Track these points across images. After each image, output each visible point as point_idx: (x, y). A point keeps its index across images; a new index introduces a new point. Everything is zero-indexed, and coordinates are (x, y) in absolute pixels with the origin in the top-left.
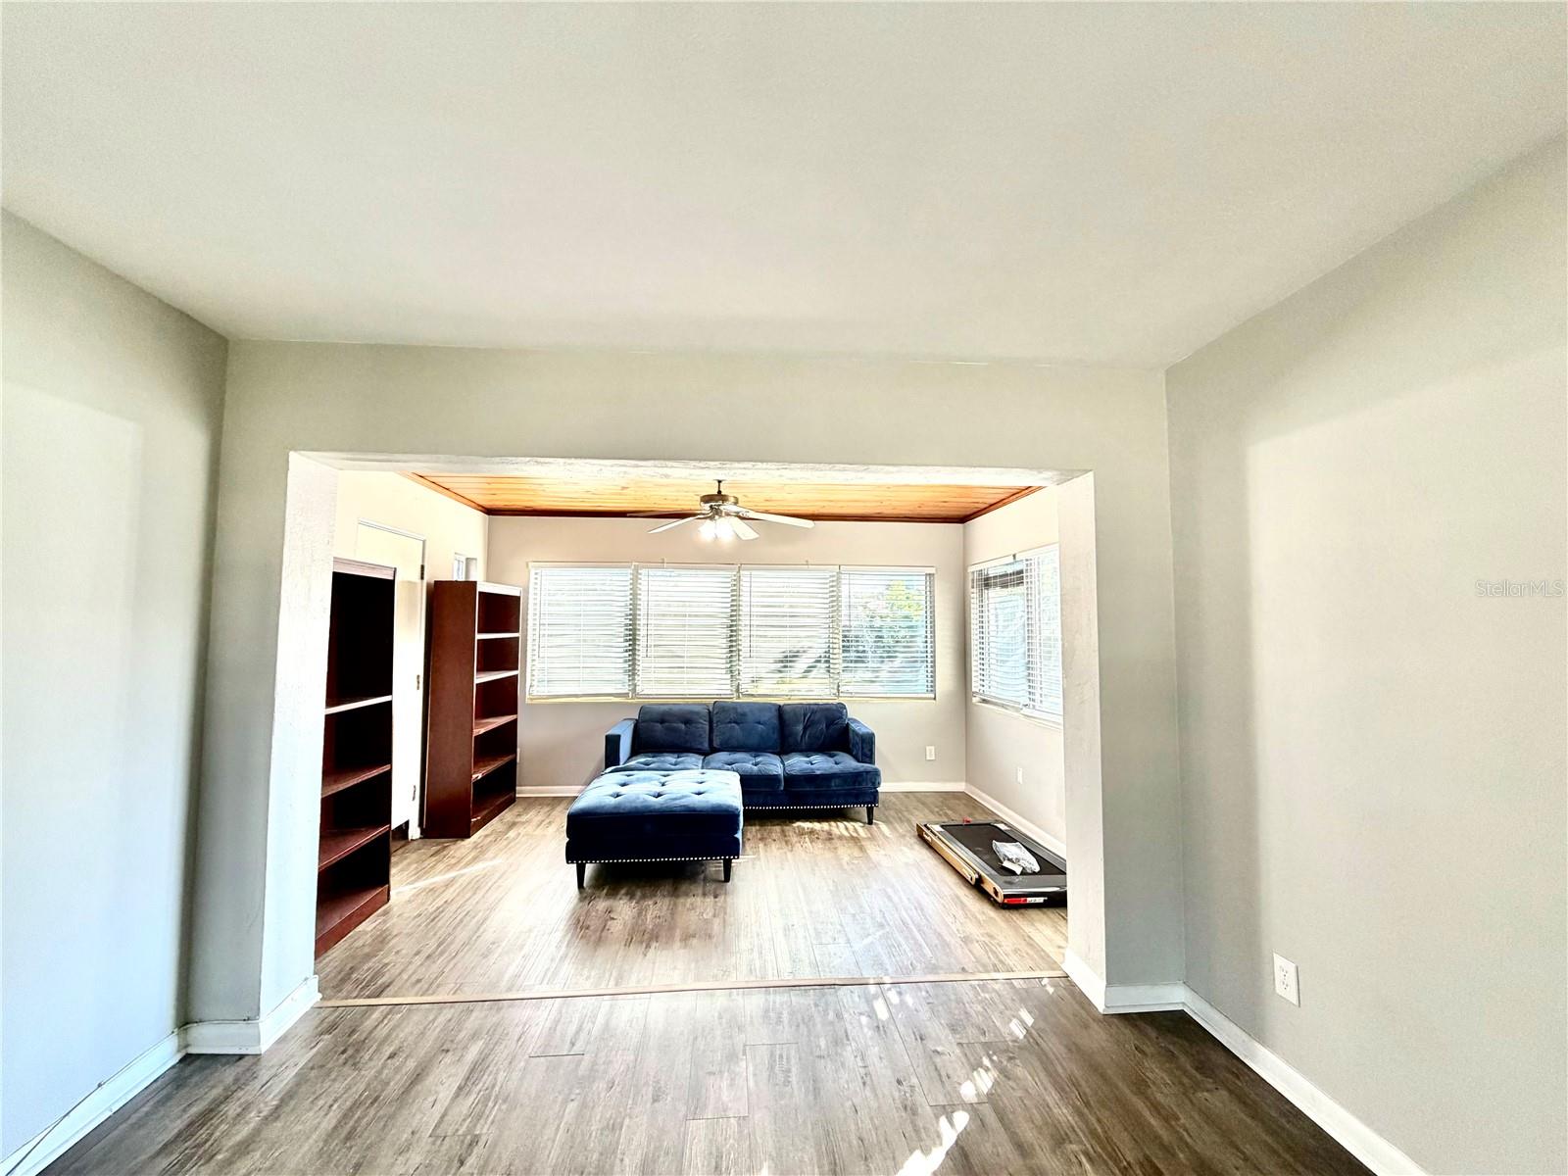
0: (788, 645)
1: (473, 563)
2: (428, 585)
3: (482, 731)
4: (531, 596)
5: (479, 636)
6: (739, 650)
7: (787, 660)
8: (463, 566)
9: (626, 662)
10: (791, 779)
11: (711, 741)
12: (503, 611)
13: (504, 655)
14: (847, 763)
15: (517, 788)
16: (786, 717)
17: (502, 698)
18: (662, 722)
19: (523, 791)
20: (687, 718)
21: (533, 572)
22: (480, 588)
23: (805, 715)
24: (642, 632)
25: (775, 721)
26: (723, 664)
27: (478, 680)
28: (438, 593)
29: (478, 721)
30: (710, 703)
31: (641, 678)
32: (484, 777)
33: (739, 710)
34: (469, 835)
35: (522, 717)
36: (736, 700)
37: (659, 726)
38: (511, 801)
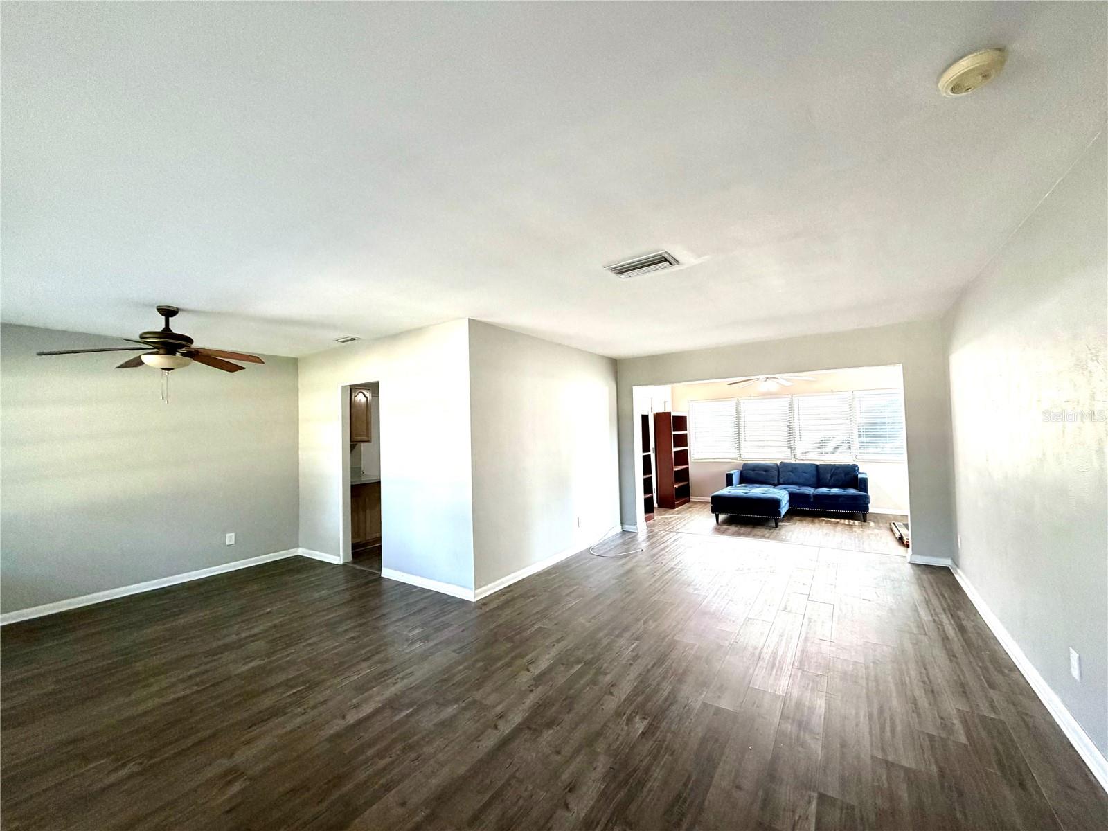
0: (825, 434)
1: (667, 404)
2: (654, 415)
3: (676, 469)
4: (691, 416)
5: (673, 433)
6: (795, 437)
7: (824, 442)
9: (735, 443)
10: (817, 497)
11: (778, 480)
12: (681, 422)
13: (682, 440)
14: (852, 491)
15: (691, 497)
16: (821, 471)
17: (682, 458)
18: (754, 470)
19: (693, 498)
20: (766, 469)
22: (673, 414)
23: (832, 469)
24: (743, 430)
25: (815, 472)
26: (786, 444)
27: (674, 449)
28: (658, 417)
29: (675, 465)
30: (778, 463)
31: (743, 450)
32: (679, 487)
33: (794, 466)
34: (674, 508)
35: (690, 466)
36: (793, 462)
37: (752, 472)
38: (688, 501)
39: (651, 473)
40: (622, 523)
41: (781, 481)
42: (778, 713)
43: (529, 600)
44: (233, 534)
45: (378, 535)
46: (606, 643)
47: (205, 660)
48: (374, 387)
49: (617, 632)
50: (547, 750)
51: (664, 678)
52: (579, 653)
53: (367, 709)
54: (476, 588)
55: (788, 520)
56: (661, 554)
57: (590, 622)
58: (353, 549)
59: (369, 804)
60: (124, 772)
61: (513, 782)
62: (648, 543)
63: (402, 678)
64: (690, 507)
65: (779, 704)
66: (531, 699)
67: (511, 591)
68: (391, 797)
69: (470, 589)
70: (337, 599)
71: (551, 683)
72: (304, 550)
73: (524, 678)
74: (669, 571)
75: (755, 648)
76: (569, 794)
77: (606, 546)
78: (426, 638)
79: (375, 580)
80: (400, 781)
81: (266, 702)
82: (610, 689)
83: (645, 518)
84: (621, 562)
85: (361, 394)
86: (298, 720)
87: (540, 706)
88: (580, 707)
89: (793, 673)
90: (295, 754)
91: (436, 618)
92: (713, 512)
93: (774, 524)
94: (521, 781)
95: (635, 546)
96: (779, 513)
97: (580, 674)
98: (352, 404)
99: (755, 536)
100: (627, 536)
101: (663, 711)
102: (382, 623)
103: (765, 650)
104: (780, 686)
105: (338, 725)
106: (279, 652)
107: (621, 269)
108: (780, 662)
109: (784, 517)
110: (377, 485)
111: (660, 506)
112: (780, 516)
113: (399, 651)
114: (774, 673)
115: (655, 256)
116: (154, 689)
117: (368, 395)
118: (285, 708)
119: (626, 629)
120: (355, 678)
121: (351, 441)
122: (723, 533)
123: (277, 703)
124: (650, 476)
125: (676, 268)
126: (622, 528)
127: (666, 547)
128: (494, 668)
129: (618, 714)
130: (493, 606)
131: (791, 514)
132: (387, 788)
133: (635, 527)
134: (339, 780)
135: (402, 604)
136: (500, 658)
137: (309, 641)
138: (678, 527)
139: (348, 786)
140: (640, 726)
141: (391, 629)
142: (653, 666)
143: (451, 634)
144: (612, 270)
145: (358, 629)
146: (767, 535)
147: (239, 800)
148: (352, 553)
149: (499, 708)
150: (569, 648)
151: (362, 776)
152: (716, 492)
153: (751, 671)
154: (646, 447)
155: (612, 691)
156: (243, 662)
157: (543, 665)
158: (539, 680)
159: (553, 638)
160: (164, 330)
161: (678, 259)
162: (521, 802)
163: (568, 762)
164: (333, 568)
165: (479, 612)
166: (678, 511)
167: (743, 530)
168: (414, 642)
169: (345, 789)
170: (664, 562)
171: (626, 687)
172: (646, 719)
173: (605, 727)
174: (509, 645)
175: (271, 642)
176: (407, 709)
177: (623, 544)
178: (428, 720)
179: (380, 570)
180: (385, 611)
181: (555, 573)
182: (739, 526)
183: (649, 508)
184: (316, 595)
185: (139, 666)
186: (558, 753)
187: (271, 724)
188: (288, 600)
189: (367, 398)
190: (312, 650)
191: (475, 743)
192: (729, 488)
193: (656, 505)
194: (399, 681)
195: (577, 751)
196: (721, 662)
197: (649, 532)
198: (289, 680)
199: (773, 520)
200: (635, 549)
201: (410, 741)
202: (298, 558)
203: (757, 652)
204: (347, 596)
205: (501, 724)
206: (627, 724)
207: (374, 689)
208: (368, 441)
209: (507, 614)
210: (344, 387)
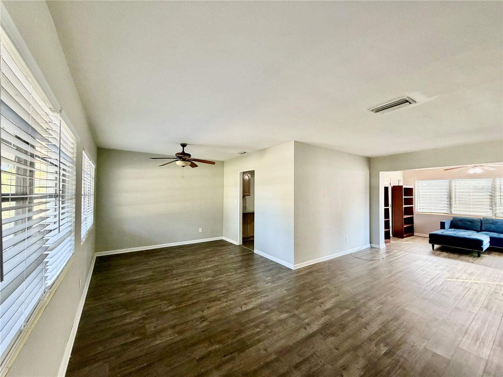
1: (400, 181)
2: (392, 187)
3: (405, 217)
4: (416, 188)
5: (404, 197)
6: (496, 203)
8: (398, 182)
9: (448, 205)
11: (481, 228)
12: (409, 191)
13: (410, 201)
15: (414, 233)
17: (410, 211)
20: (472, 221)
21: (416, 182)
22: (404, 187)
24: (453, 197)
26: (488, 207)
27: (404, 206)
28: (394, 188)
29: (404, 215)
30: (482, 218)
31: (453, 209)
32: (406, 227)
33: (495, 221)
34: (403, 238)
35: (415, 216)
36: (494, 218)
37: (460, 222)
38: (413, 235)
39: (389, 218)
40: (371, 243)
41: (483, 229)
42: (482, 368)
43: (320, 274)
44: (201, 228)
45: (253, 235)
46: (362, 302)
47: (193, 274)
48: (252, 173)
49: (369, 298)
50: (332, 347)
51: (398, 328)
52: (348, 304)
53: (250, 306)
54: (295, 264)
55: (489, 254)
56: (395, 262)
57: (353, 290)
58: (243, 240)
59: (252, 345)
60: (171, 308)
61: (315, 356)
62: (386, 255)
63: (264, 297)
64: (414, 239)
65: (483, 363)
66: (322, 320)
67: (311, 268)
68: (261, 345)
69: (292, 264)
70: (237, 259)
71: (332, 315)
72: (225, 238)
73: (318, 310)
74: (400, 272)
75: (463, 326)
76: (343, 370)
77: (361, 253)
78: (273, 282)
79: (251, 254)
80: (264, 340)
81: (213, 294)
82: (365, 326)
83: (385, 241)
84: (370, 263)
85: (247, 175)
86: (225, 304)
87: (326, 325)
88: (348, 331)
89: (493, 348)
90: (224, 317)
91: (277, 274)
92: (430, 242)
93: (477, 255)
94: (318, 357)
95: (379, 256)
96: (482, 249)
97: (347, 315)
98: (244, 180)
99: (461, 260)
100: (373, 249)
101: (398, 346)
102: (255, 272)
103: (471, 328)
104: (483, 353)
105: (238, 310)
106: (218, 276)
107: (377, 110)
108: (482, 338)
109: (485, 251)
110: (253, 214)
111: (393, 236)
112: (482, 251)
113: (261, 285)
114: (478, 344)
115: (400, 100)
116: (179, 280)
117: (249, 176)
118: (220, 298)
119: (374, 298)
120: (244, 292)
121: (243, 195)
122: (438, 255)
123: (217, 296)
124: (389, 219)
125: (413, 105)
126: (371, 245)
127: (399, 258)
128: (303, 302)
129: (370, 339)
130: (302, 273)
131: (490, 250)
132: (259, 341)
133: (379, 246)
134: (240, 332)
135: (263, 265)
136: (306, 298)
137: (228, 274)
138: (406, 249)
139: (244, 335)
140: (384, 350)
141: (258, 275)
142: (391, 320)
143: (284, 282)
144: (372, 110)
145: (246, 273)
146: (471, 261)
147: (206, 328)
148: (243, 241)
149: (307, 321)
150: (342, 300)
151: (249, 333)
152: (432, 232)
153: (460, 338)
154: (386, 204)
155: (366, 327)
156: (206, 277)
157: (328, 305)
158: (326, 312)
159: (333, 294)
160: (182, 152)
161: (415, 100)
162: (319, 366)
163: (342, 355)
164: (235, 246)
165: (296, 275)
166: (405, 240)
167: (452, 255)
168: (268, 283)
169: (242, 336)
170: (397, 266)
171: (375, 327)
172: (388, 347)
173: (362, 344)
174: (311, 292)
175: (214, 272)
176: (266, 310)
177: (371, 253)
178: (275, 317)
179: (254, 250)
180: (255, 267)
181: (333, 263)
182: (449, 253)
183: (387, 236)
184: (230, 256)
185: (174, 272)
186: (337, 349)
187: (215, 303)
188: (220, 257)
189: (249, 177)
190: (229, 277)
191: (296, 333)
192: (442, 230)
193: (391, 235)
194: (262, 298)
195: (348, 351)
196: (438, 328)
197: (387, 249)
198: (221, 287)
199: (477, 252)
200: (379, 257)
201: (268, 324)
202: (222, 241)
203: (465, 329)
204: (240, 258)
205: (308, 328)
206: (376, 346)
207: (252, 299)
208: (249, 195)
209: (310, 278)
210: (241, 173)
